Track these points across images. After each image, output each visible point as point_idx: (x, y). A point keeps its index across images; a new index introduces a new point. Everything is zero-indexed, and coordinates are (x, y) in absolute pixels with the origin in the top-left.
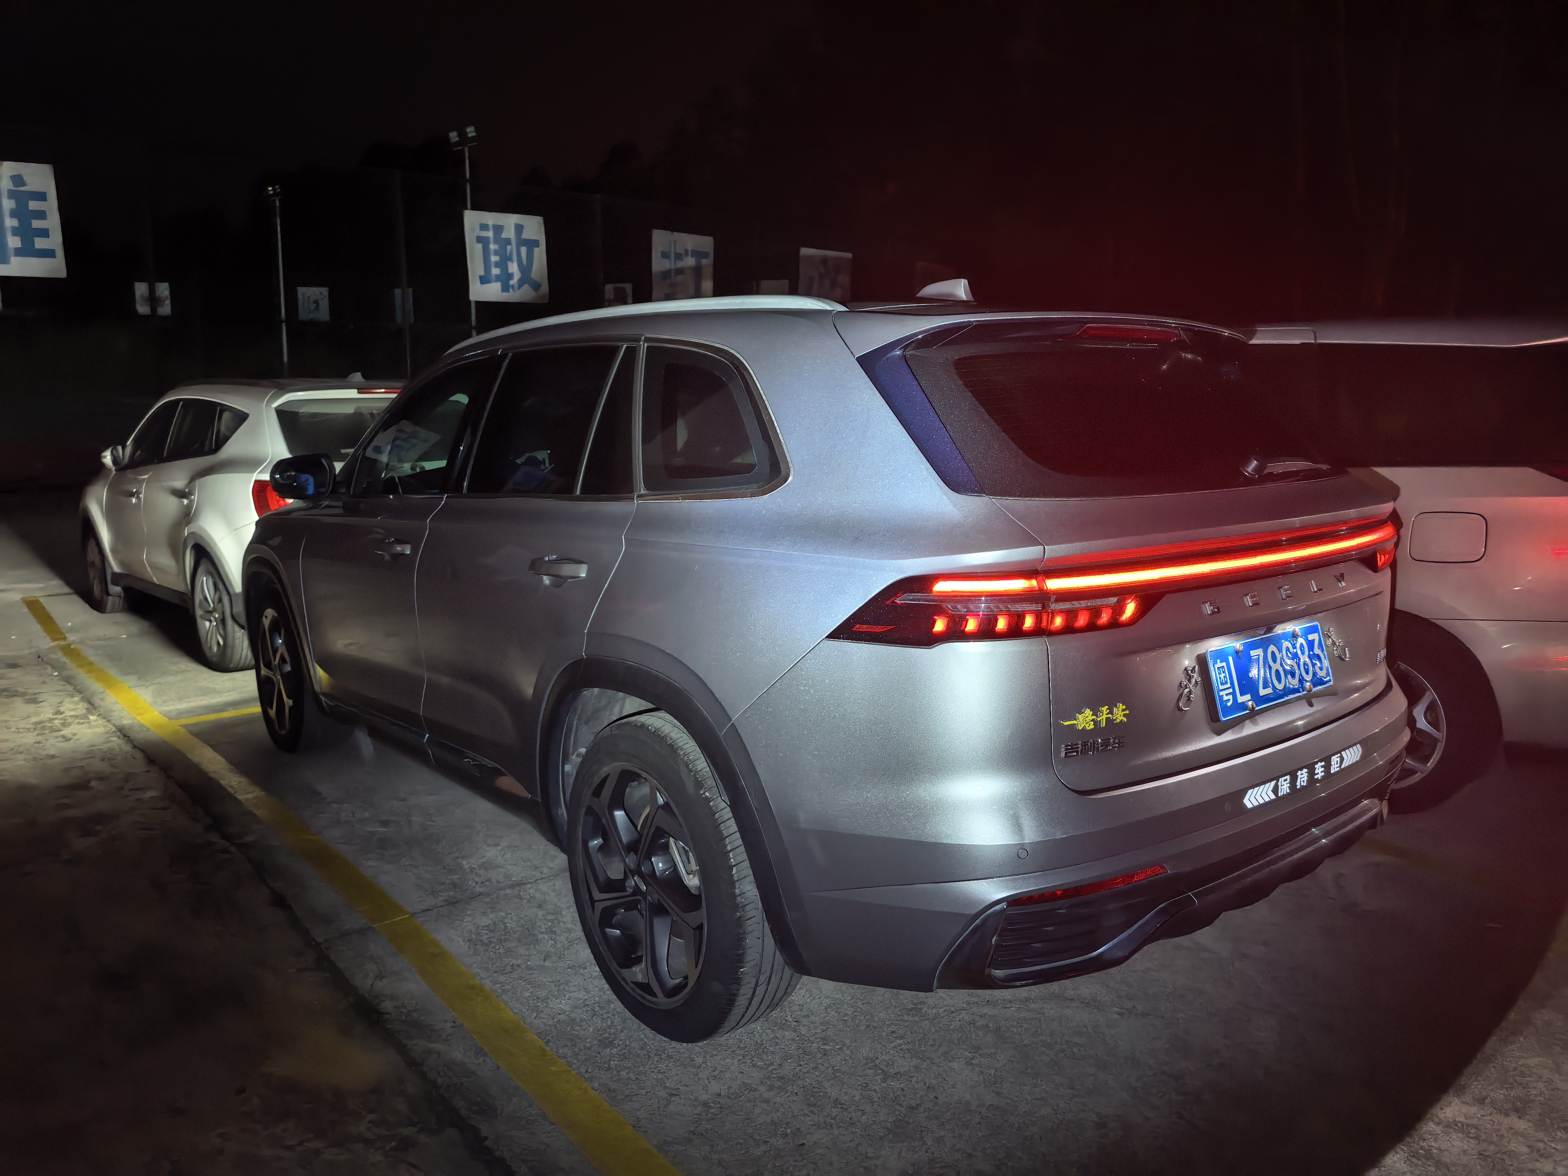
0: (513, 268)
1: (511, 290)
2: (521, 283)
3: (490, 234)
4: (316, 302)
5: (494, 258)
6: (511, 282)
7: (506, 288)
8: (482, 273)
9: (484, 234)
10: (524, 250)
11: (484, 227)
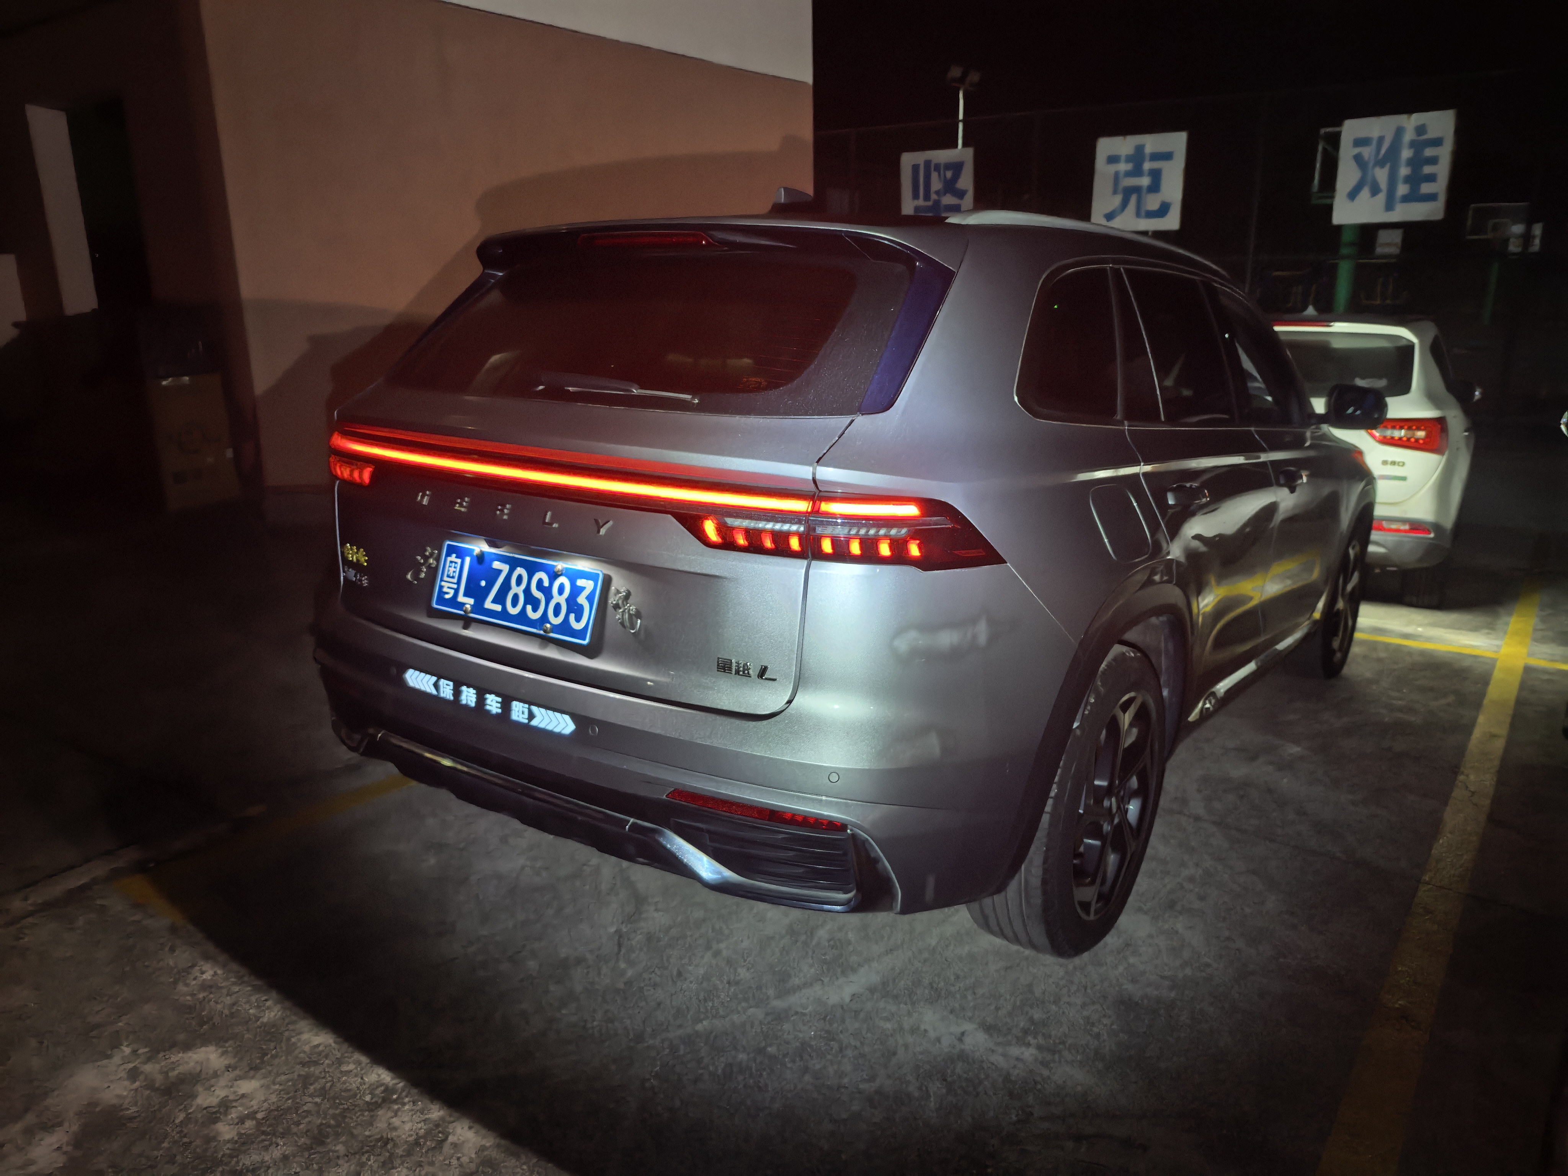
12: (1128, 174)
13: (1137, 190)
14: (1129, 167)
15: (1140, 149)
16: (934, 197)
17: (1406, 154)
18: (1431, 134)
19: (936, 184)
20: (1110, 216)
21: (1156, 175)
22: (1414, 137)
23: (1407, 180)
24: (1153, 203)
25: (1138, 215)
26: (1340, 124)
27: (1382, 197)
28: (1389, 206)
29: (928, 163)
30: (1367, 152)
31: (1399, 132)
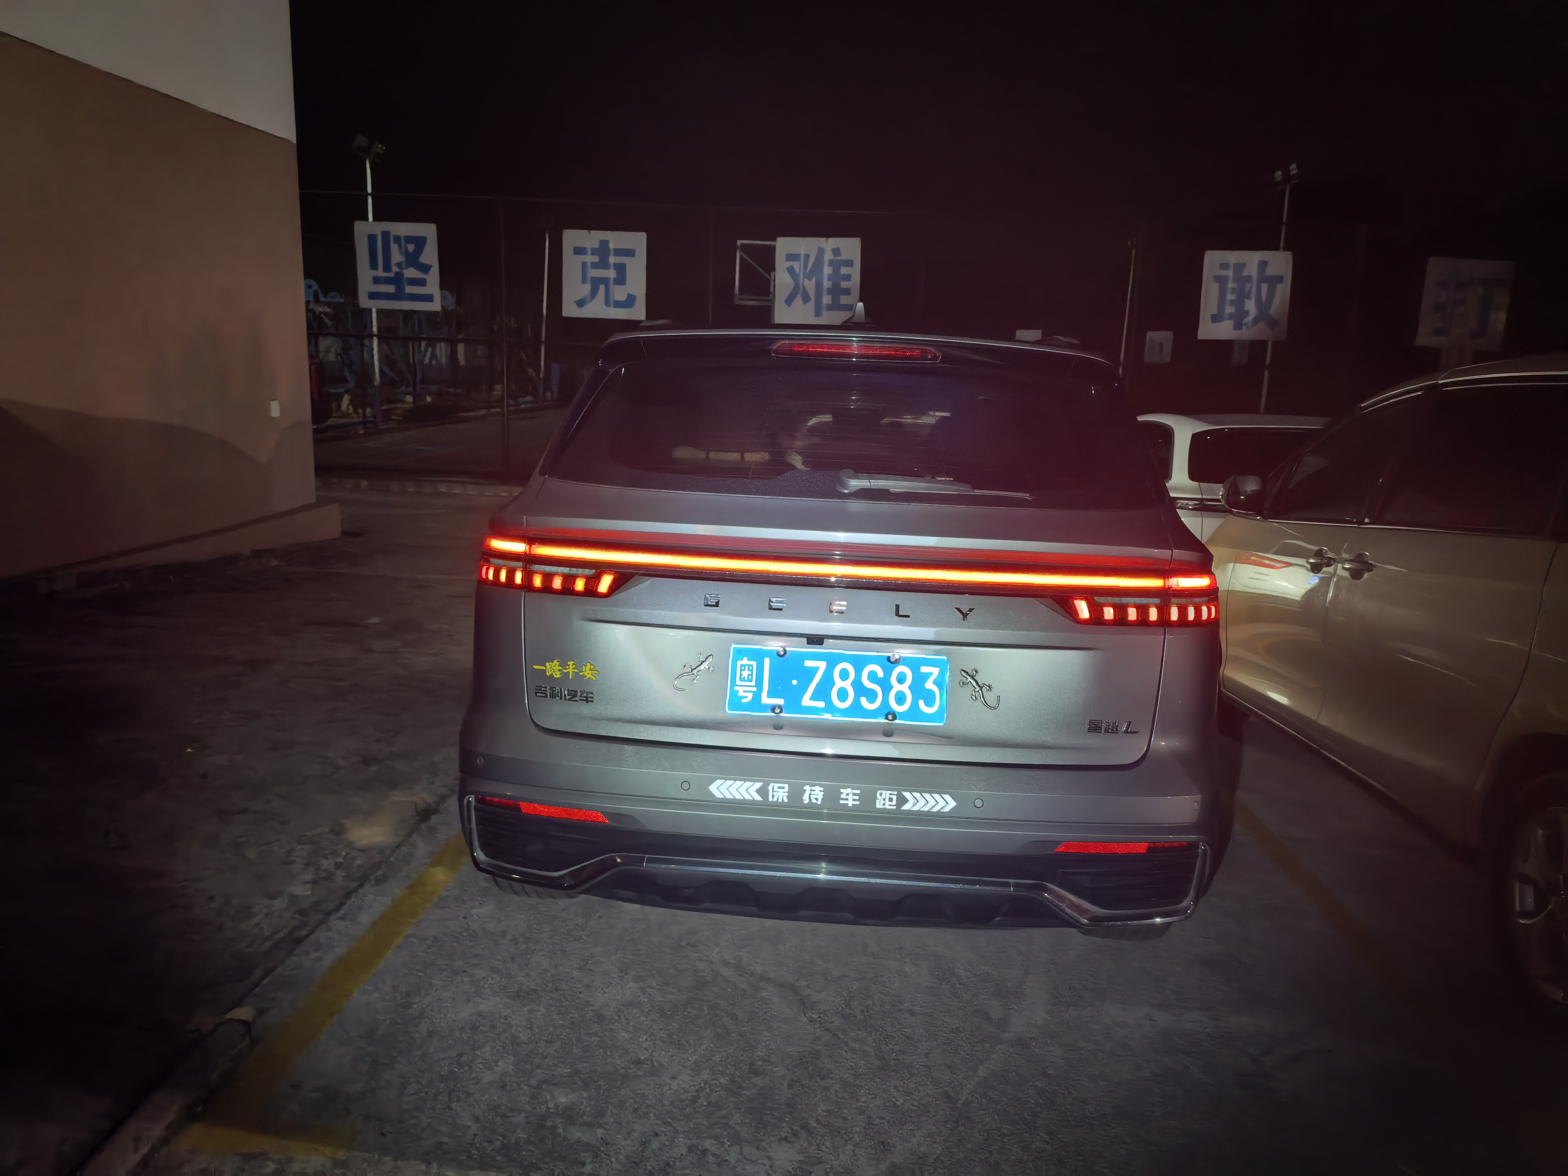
0: (1251, 306)
1: (1244, 328)
2: (1256, 320)
3: (1230, 273)
4: (1161, 345)
5: (1230, 297)
6: (1245, 320)
7: (1238, 326)
8: (1215, 312)
9: (1224, 273)
10: (1265, 288)
11: (1225, 266)
12: (594, 266)
13: (605, 281)
14: (596, 259)
15: (604, 244)
16: (395, 269)
17: (827, 270)
18: (844, 256)
19: (397, 256)
20: (580, 303)
21: (621, 269)
22: (832, 257)
23: (830, 291)
24: (619, 293)
25: (607, 303)
26: (775, 240)
27: (811, 305)
28: (818, 313)
29: (386, 235)
30: (797, 266)
31: (821, 251)
